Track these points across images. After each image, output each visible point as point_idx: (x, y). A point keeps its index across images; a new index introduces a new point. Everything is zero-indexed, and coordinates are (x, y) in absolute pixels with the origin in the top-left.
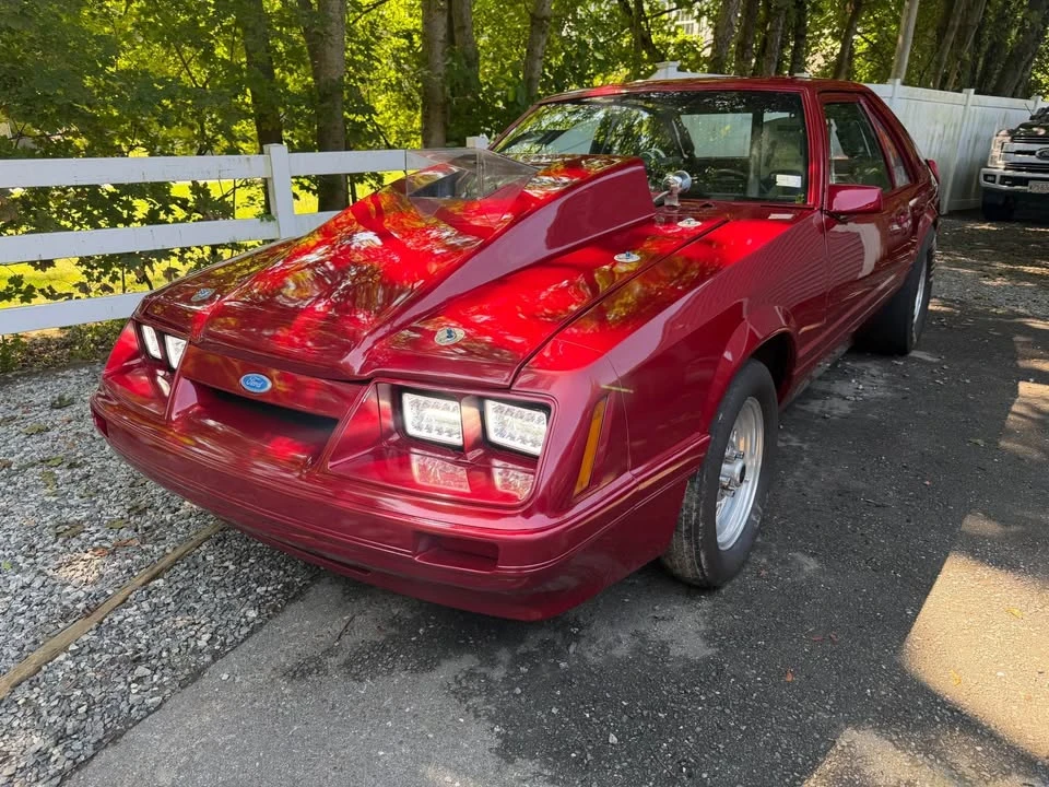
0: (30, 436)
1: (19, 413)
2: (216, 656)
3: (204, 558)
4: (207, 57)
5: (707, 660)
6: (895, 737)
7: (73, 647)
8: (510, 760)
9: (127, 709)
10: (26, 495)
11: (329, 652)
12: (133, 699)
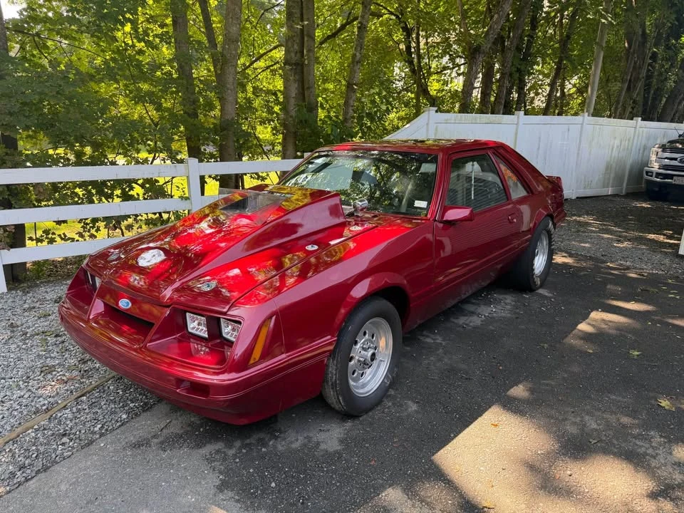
0: (39, 318)
1: (37, 305)
2: (102, 435)
3: (109, 387)
4: (159, 108)
5: (336, 452)
6: (410, 494)
7: (36, 427)
8: (221, 491)
9: (54, 457)
10: (31, 350)
11: (155, 436)
12: (58, 452)
